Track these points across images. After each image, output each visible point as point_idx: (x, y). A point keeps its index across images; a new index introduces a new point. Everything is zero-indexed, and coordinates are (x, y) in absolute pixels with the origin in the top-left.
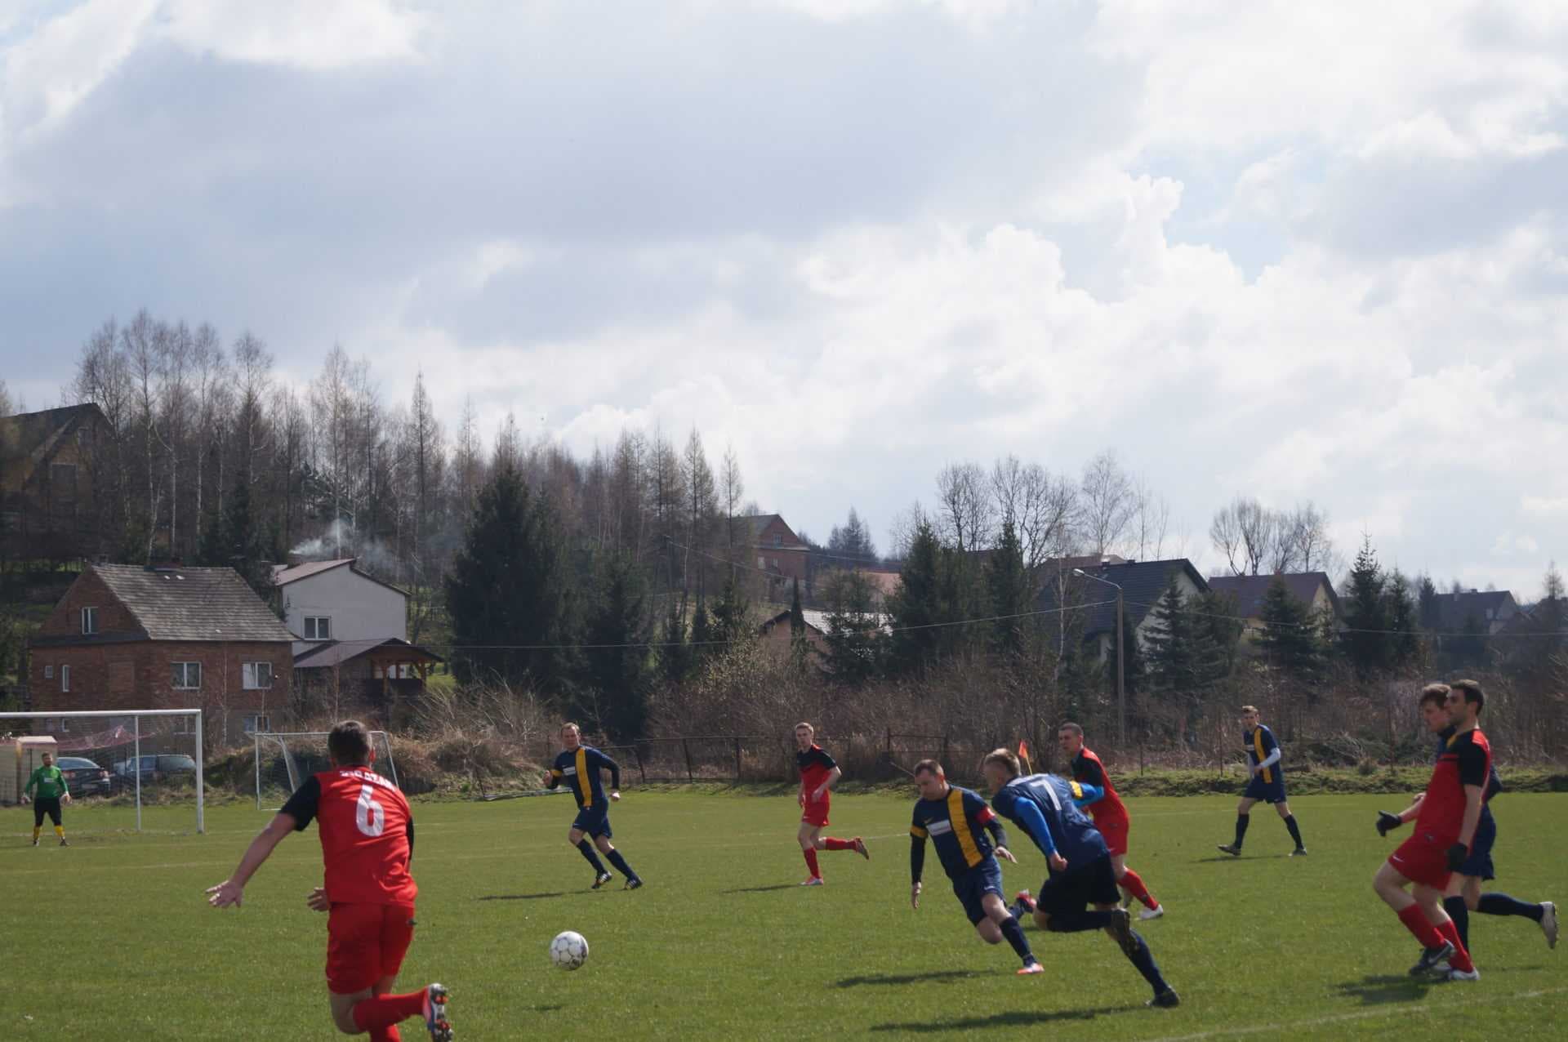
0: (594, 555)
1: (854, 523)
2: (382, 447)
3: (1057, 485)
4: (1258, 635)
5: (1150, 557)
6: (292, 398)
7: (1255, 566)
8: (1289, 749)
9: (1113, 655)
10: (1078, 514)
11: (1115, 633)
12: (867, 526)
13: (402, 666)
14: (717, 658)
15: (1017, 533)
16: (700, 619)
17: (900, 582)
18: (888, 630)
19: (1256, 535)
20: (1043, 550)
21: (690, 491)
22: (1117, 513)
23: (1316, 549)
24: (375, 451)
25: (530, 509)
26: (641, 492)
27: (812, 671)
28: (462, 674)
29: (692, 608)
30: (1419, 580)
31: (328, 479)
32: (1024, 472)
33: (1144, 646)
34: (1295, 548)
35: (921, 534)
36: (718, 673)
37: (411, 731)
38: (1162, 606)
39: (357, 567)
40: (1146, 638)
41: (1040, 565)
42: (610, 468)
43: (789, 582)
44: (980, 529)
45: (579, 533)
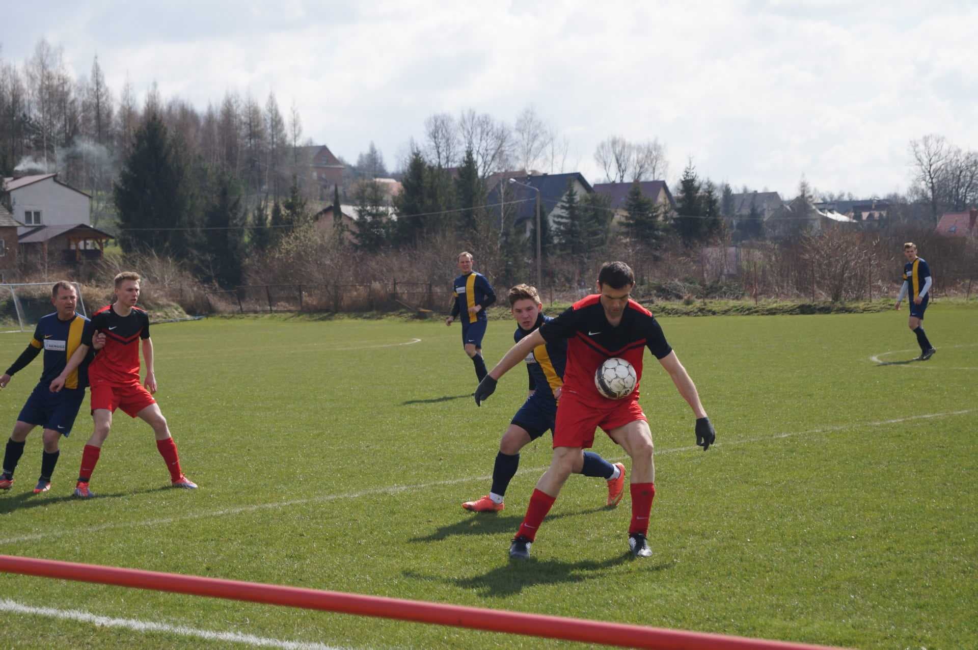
0: (209, 170)
1: (373, 152)
2: (73, 102)
3: (499, 127)
4: (623, 220)
5: (557, 171)
6: (14, 71)
7: (622, 177)
8: (641, 290)
9: (534, 232)
10: (512, 145)
11: (535, 218)
12: (381, 153)
13: (88, 242)
14: (287, 235)
15: (475, 156)
16: (276, 211)
17: (402, 187)
18: (394, 218)
19: (622, 158)
20: (491, 167)
21: (269, 131)
22: (536, 144)
23: (660, 165)
24: (68, 105)
25: (168, 142)
26: (238, 131)
27: (346, 243)
28: (126, 246)
29: (271, 204)
30: (722, 186)
31: (38, 123)
32: (479, 118)
33: (553, 227)
34: (646, 166)
35: (414, 157)
36: (288, 244)
37: (93, 282)
38: (564, 202)
39: (58, 178)
40: (554, 222)
41: (489, 177)
42: (218, 116)
43: (332, 188)
44: (452, 154)
45: (200, 157)
